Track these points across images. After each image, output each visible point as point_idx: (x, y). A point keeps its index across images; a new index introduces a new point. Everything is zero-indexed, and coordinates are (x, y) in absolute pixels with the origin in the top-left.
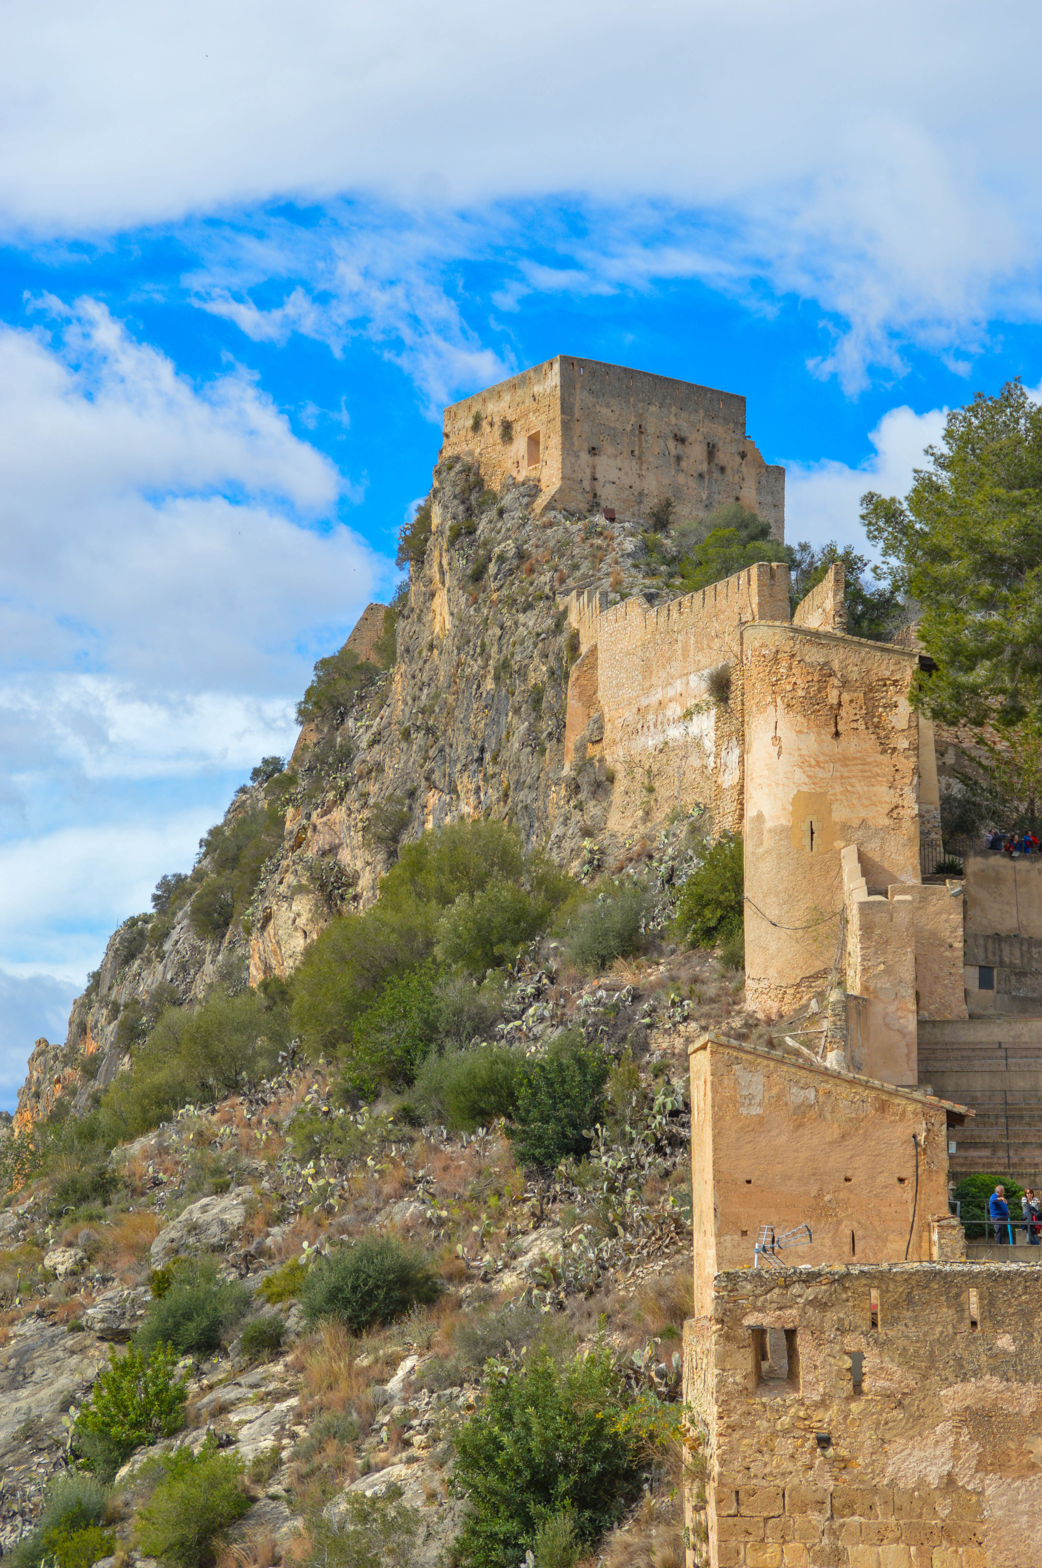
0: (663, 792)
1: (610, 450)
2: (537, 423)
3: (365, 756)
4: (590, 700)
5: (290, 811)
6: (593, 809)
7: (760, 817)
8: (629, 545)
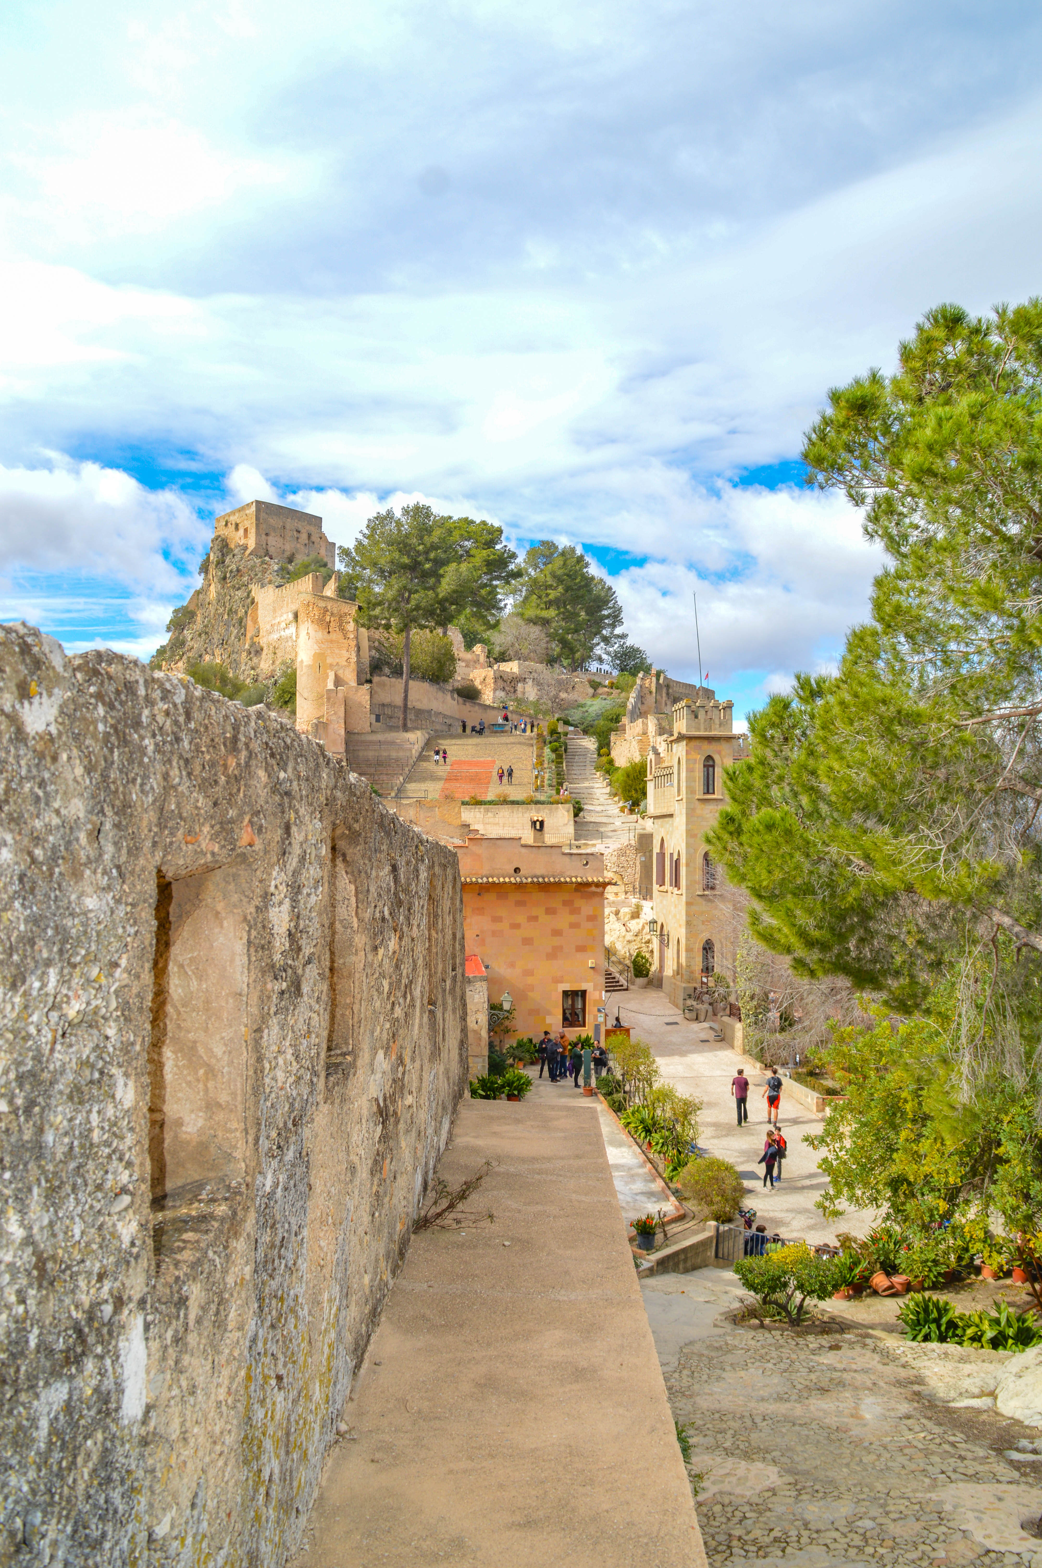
0: (279, 654)
1: (273, 534)
2: (247, 524)
3: (190, 643)
4: (255, 621)
5: (164, 663)
6: (255, 660)
7: (302, 661)
8: (276, 568)
